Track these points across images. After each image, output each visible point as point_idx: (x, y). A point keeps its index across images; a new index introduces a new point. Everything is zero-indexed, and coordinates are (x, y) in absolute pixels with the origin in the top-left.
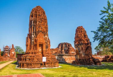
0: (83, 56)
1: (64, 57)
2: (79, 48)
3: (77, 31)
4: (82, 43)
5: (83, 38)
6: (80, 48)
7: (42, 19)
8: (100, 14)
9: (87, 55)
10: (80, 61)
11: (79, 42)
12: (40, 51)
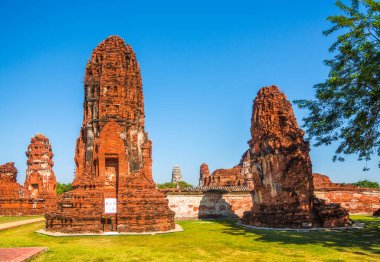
0: (274, 193)
1: (228, 198)
2: (261, 164)
3: (256, 105)
4: (269, 147)
5: (273, 130)
6: (265, 165)
7: (118, 79)
8: (327, 33)
9: (288, 190)
10: (265, 211)
11: (260, 146)
12: (111, 178)
